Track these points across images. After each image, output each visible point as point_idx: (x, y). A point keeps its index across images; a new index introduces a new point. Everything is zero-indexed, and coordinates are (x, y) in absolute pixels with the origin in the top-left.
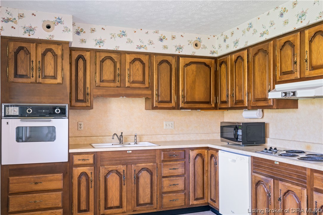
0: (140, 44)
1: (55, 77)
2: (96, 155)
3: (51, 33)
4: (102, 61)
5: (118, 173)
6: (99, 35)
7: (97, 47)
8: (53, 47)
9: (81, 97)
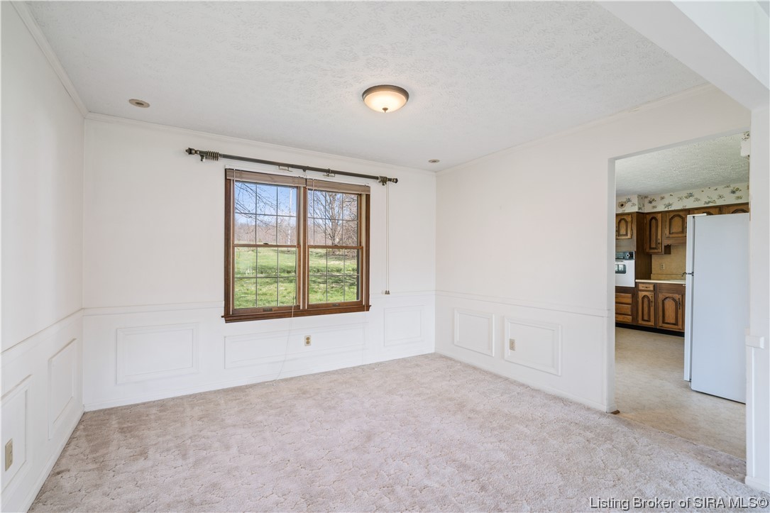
0: (707, 200)
1: (626, 235)
2: (655, 285)
3: (623, 209)
4: (672, 218)
5: (674, 300)
6: (666, 201)
7: (666, 209)
8: (625, 217)
9: (653, 246)
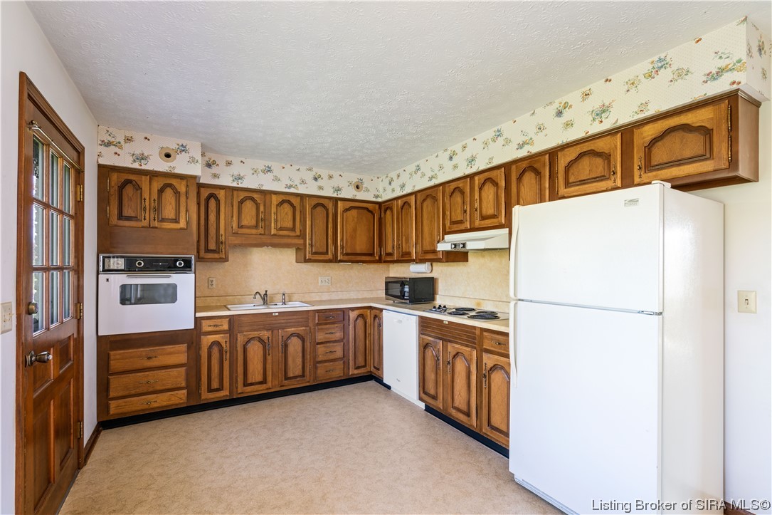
0: (289, 183)
1: (176, 221)
2: (231, 319)
3: (172, 164)
4: (241, 202)
5: (261, 340)
6: (236, 169)
7: (235, 184)
8: (174, 182)
9: (212, 246)
